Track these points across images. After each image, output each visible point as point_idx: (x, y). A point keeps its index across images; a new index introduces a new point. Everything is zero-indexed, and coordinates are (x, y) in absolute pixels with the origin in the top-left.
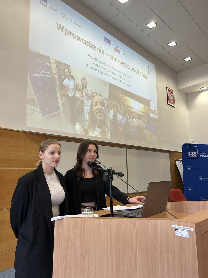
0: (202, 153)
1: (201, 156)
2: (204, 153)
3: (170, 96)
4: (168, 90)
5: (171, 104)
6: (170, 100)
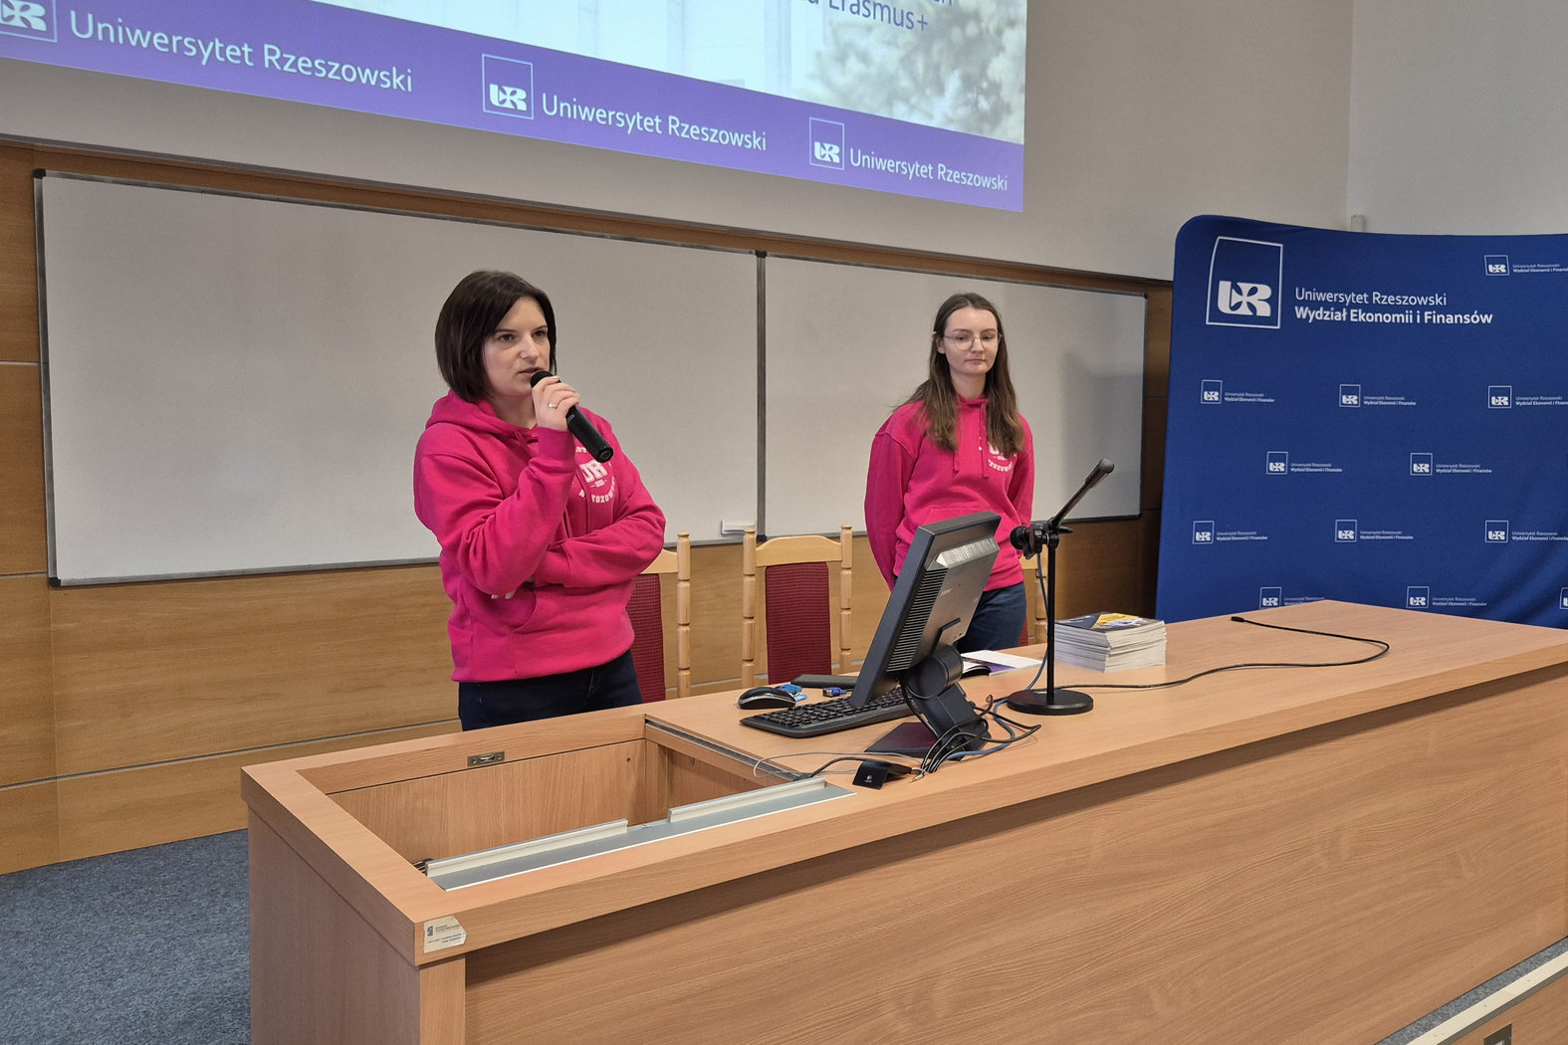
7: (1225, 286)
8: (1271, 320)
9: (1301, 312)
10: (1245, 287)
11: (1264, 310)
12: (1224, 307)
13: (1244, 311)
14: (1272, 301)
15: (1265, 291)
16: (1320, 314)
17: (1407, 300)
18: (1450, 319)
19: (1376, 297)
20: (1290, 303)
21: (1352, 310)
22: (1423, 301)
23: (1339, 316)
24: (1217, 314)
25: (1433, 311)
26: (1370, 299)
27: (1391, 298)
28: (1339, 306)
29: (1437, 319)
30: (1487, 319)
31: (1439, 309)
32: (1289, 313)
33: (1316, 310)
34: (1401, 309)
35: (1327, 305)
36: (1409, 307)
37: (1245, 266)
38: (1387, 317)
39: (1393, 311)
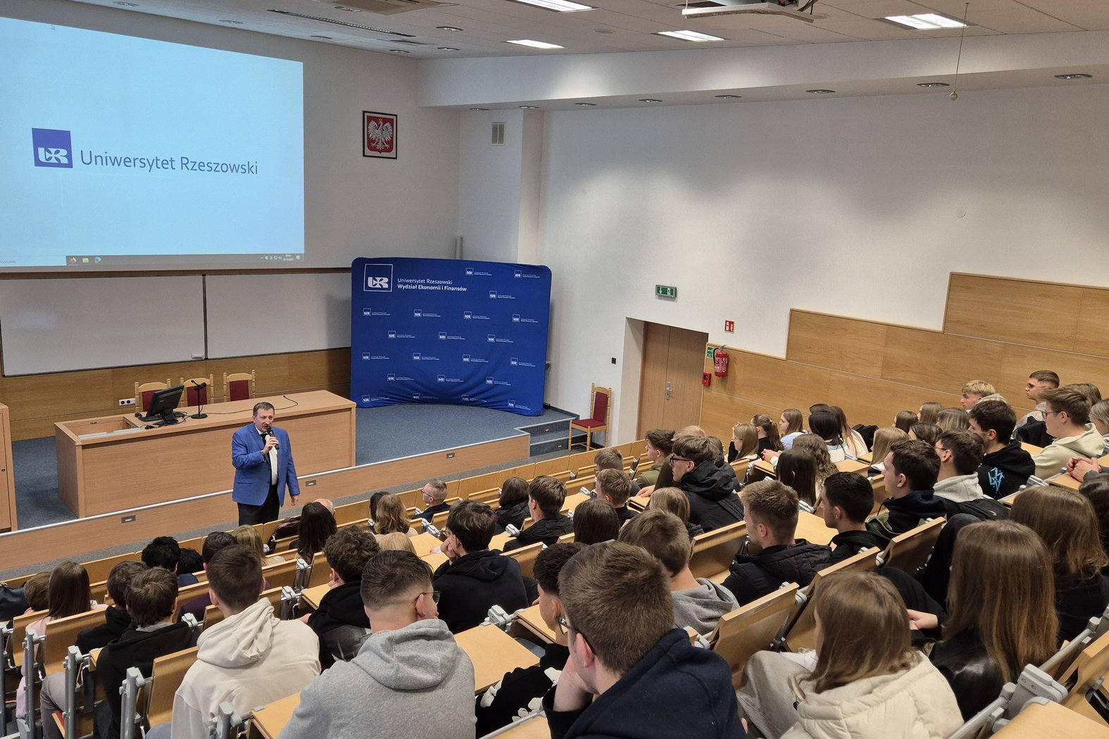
0: (402, 280)
1: (400, 286)
2: (407, 281)
3: (375, 133)
4: (370, 119)
5: (377, 154)
6: (373, 145)
7: (370, 279)
8: (389, 289)
10: (378, 279)
11: (386, 286)
12: (370, 285)
13: (378, 286)
14: (389, 283)
15: (386, 280)
16: (407, 287)
17: (438, 282)
18: (453, 289)
19: (428, 281)
20: (396, 283)
21: (419, 285)
22: (444, 282)
23: (414, 287)
24: (368, 287)
25: (447, 286)
26: (426, 281)
27: (433, 282)
28: (414, 284)
29: (449, 288)
30: (465, 289)
31: (450, 286)
32: (395, 287)
33: (405, 285)
34: (437, 285)
35: (410, 284)
36: (440, 284)
38: (432, 288)
39: (434, 285)
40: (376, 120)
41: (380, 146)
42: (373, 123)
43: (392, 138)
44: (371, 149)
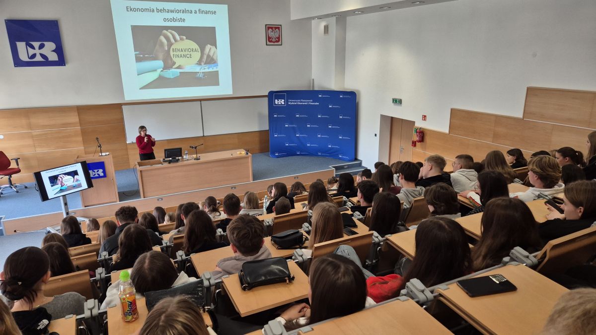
0: (290, 100)
3: (272, 34)
4: (269, 28)
5: (272, 43)
6: (270, 40)
7: (276, 100)
8: (285, 104)
9: (289, 103)
10: (280, 100)
11: (283, 103)
12: (276, 103)
13: (280, 103)
14: (284, 102)
15: (283, 100)
16: (293, 103)
17: (306, 101)
18: (313, 104)
19: (302, 100)
20: (288, 102)
21: (299, 102)
22: (309, 101)
24: (275, 104)
28: (295, 102)
29: (311, 104)
30: (318, 104)
31: (311, 102)
32: (287, 104)
33: (292, 103)
34: (306, 102)
35: (294, 102)
37: (278, 98)
38: (304, 104)
39: (305, 102)
40: (272, 28)
41: (274, 40)
42: (270, 30)
43: (279, 36)
44: (270, 42)
